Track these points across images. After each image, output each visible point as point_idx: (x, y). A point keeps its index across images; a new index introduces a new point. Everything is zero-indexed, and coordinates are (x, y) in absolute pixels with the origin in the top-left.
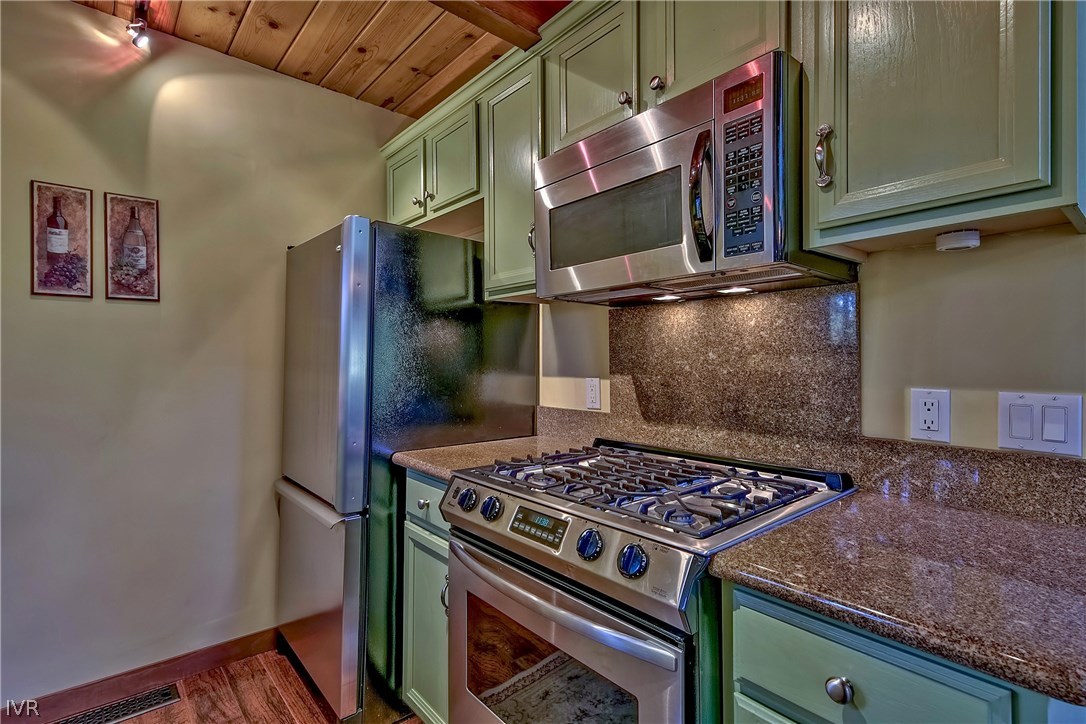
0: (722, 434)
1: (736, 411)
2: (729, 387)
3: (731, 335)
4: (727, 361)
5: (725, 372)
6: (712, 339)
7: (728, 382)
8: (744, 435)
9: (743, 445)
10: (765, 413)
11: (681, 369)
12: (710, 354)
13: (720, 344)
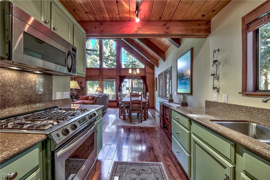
0: (26, 106)
1: (29, 100)
2: (28, 94)
3: (28, 82)
4: (27, 88)
5: (27, 91)
6: (23, 82)
7: (27, 93)
8: (32, 105)
9: (32, 108)
10: (37, 99)
11: (9, 90)
12: (22, 86)
13: (25, 83)
